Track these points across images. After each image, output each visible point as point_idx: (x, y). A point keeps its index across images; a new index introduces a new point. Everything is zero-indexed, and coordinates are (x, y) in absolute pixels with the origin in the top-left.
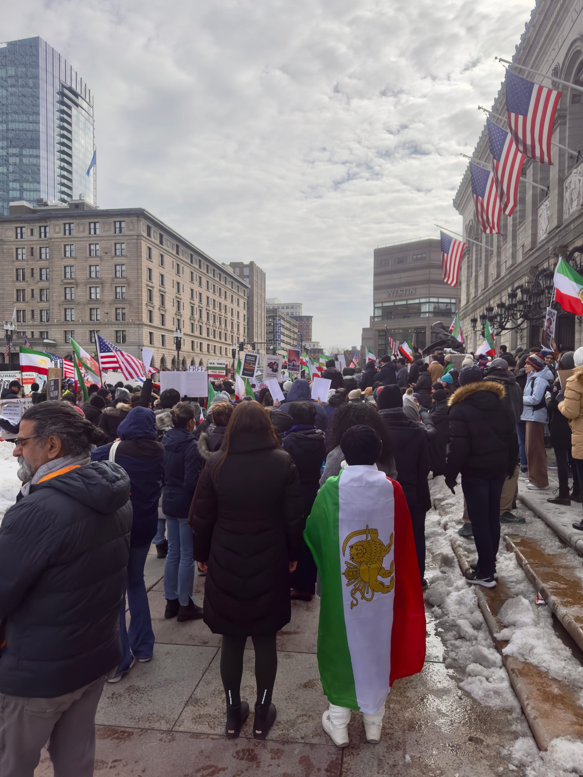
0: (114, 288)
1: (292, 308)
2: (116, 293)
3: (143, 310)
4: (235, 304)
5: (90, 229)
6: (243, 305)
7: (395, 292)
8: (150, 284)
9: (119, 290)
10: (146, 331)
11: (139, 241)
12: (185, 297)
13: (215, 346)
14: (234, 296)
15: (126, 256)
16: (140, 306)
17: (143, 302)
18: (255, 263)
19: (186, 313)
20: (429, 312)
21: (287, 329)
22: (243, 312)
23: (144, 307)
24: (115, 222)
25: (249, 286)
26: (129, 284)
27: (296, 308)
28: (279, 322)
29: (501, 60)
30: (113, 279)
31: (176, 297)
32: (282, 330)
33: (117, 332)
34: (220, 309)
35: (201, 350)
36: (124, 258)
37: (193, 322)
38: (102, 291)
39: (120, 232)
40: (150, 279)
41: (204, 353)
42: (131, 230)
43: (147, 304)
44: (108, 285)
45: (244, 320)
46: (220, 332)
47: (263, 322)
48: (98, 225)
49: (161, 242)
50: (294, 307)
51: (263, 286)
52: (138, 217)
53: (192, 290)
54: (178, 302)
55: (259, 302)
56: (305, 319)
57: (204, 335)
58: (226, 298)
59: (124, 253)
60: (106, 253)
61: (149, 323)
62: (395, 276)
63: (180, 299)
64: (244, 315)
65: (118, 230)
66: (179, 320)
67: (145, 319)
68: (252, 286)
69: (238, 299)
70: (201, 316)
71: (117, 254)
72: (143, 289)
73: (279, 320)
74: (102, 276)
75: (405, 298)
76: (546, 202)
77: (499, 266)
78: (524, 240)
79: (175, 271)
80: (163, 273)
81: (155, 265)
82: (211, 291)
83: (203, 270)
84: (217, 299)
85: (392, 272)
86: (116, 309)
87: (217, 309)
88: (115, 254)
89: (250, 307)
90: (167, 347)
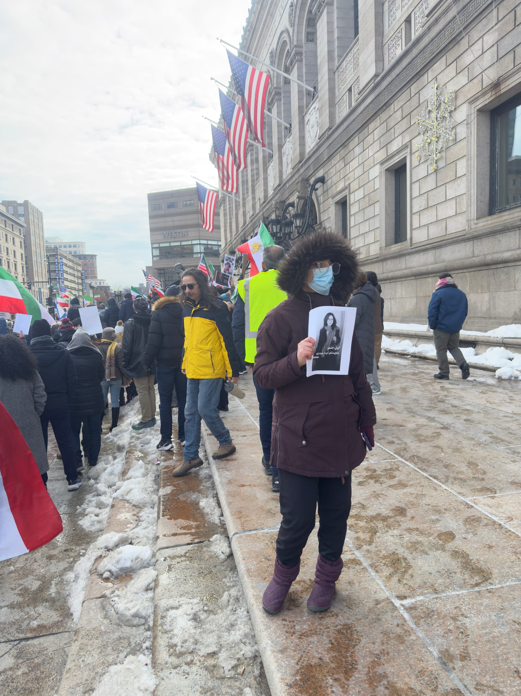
1: (75, 246)
4: (11, 243)
6: (19, 244)
7: (170, 234)
14: (9, 235)
18: (30, 201)
20: (201, 253)
21: (70, 267)
22: (20, 251)
25: (25, 225)
27: (79, 247)
28: (61, 260)
29: (221, 41)
32: (65, 268)
45: (22, 259)
47: (43, 262)
50: (77, 246)
51: (40, 224)
55: (38, 241)
56: (89, 258)
62: (168, 219)
64: (22, 254)
68: (29, 225)
69: (13, 238)
73: (61, 259)
75: (179, 240)
76: (272, 164)
77: (244, 215)
78: (260, 194)
85: (165, 216)
89: (27, 246)
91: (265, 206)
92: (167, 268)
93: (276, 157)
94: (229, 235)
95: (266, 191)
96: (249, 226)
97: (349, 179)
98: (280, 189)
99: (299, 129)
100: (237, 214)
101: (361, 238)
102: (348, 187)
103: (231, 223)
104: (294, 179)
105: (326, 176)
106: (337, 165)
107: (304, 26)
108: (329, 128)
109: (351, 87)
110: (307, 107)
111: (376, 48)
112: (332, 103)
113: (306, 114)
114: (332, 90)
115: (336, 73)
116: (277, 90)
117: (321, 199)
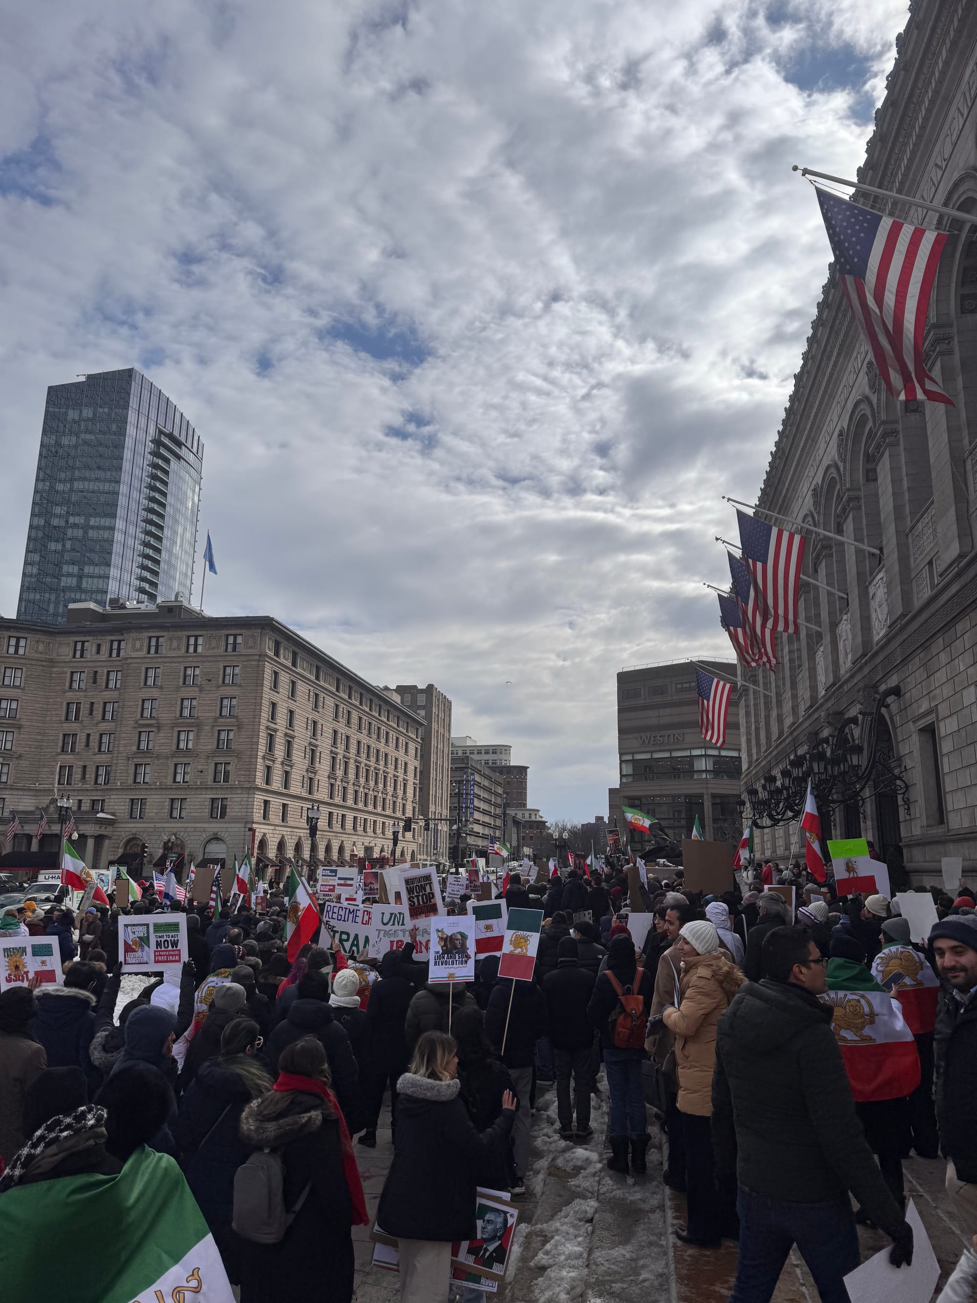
0: (216, 734)
1: (494, 753)
2: (219, 740)
3: (258, 767)
4: (402, 751)
5: (188, 646)
6: (414, 752)
7: (652, 739)
8: (272, 726)
9: (223, 736)
10: (259, 798)
11: (261, 663)
12: (324, 743)
13: (365, 820)
14: (401, 738)
15: (240, 686)
16: (253, 760)
17: (259, 753)
18: (436, 685)
19: (323, 767)
20: (706, 771)
21: (484, 788)
22: (413, 763)
23: (260, 760)
24: (227, 636)
25: (425, 722)
26: (239, 726)
27: (501, 753)
28: (472, 777)
29: (729, 499)
30: (216, 719)
31: (310, 744)
32: (477, 790)
33: (213, 799)
34: (377, 760)
35: (343, 826)
36: (236, 688)
37: (333, 781)
38: (198, 737)
39: (234, 650)
40: (272, 718)
41: (347, 831)
42: (251, 647)
43: (264, 758)
44: (208, 728)
45: (415, 776)
47: (445, 778)
48: (200, 641)
49: (294, 664)
50: (498, 751)
51: (447, 720)
52: (263, 629)
53: (335, 732)
54: (313, 751)
55: (440, 744)
56: (515, 771)
57: (350, 802)
58: (387, 741)
59: (238, 680)
60: (210, 681)
61: (265, 786)
62: (650, 713)
63: (316, 746)
64: (416, 768)
65: (230, 647)
66: (311, 779)
67: (260, 781)
68: (430, 722)
69: (407, 743)
70: (346, 772)
71: (227, 682)
72: (261, 734)
73: (472, 774)
74: (199, 715)
75: (667, 748)
76: (822, 649)
77: (780, 719)
78: (804, 694)
79: (311, 705)
80: (293, 708)
81: (282, 698)
82: (365, 732)
83: (353, 702)
84: (374, 745)
85: (645, 708)
86: (216, 764)
87: (373, 759)
88: (224, 682)
89: (424, 755)
90: (290, 823)
91: (812, 714)
92: (646, 797)
93: (827, 639)
94: (754, 751)
95: (814, 688)
96: (787, 741)
97: (934, 697)
98: (835, 691)
99: (860, 605)
100: (768, 717)
101: (960, 794)
102: (933, 710)
103: (757, 729)
104: (855, 681)
105: (902, 685)
106: (917, 673)
107: (861, 462)
108: (903, 615)
109: (931, 560)
110: (871, 574)
111: (957, 520)
112: (906, 577)
113: (870, 584)
114: (904, 559)
115: (910, 536)
116: (824, 542)
117: (897, 719)
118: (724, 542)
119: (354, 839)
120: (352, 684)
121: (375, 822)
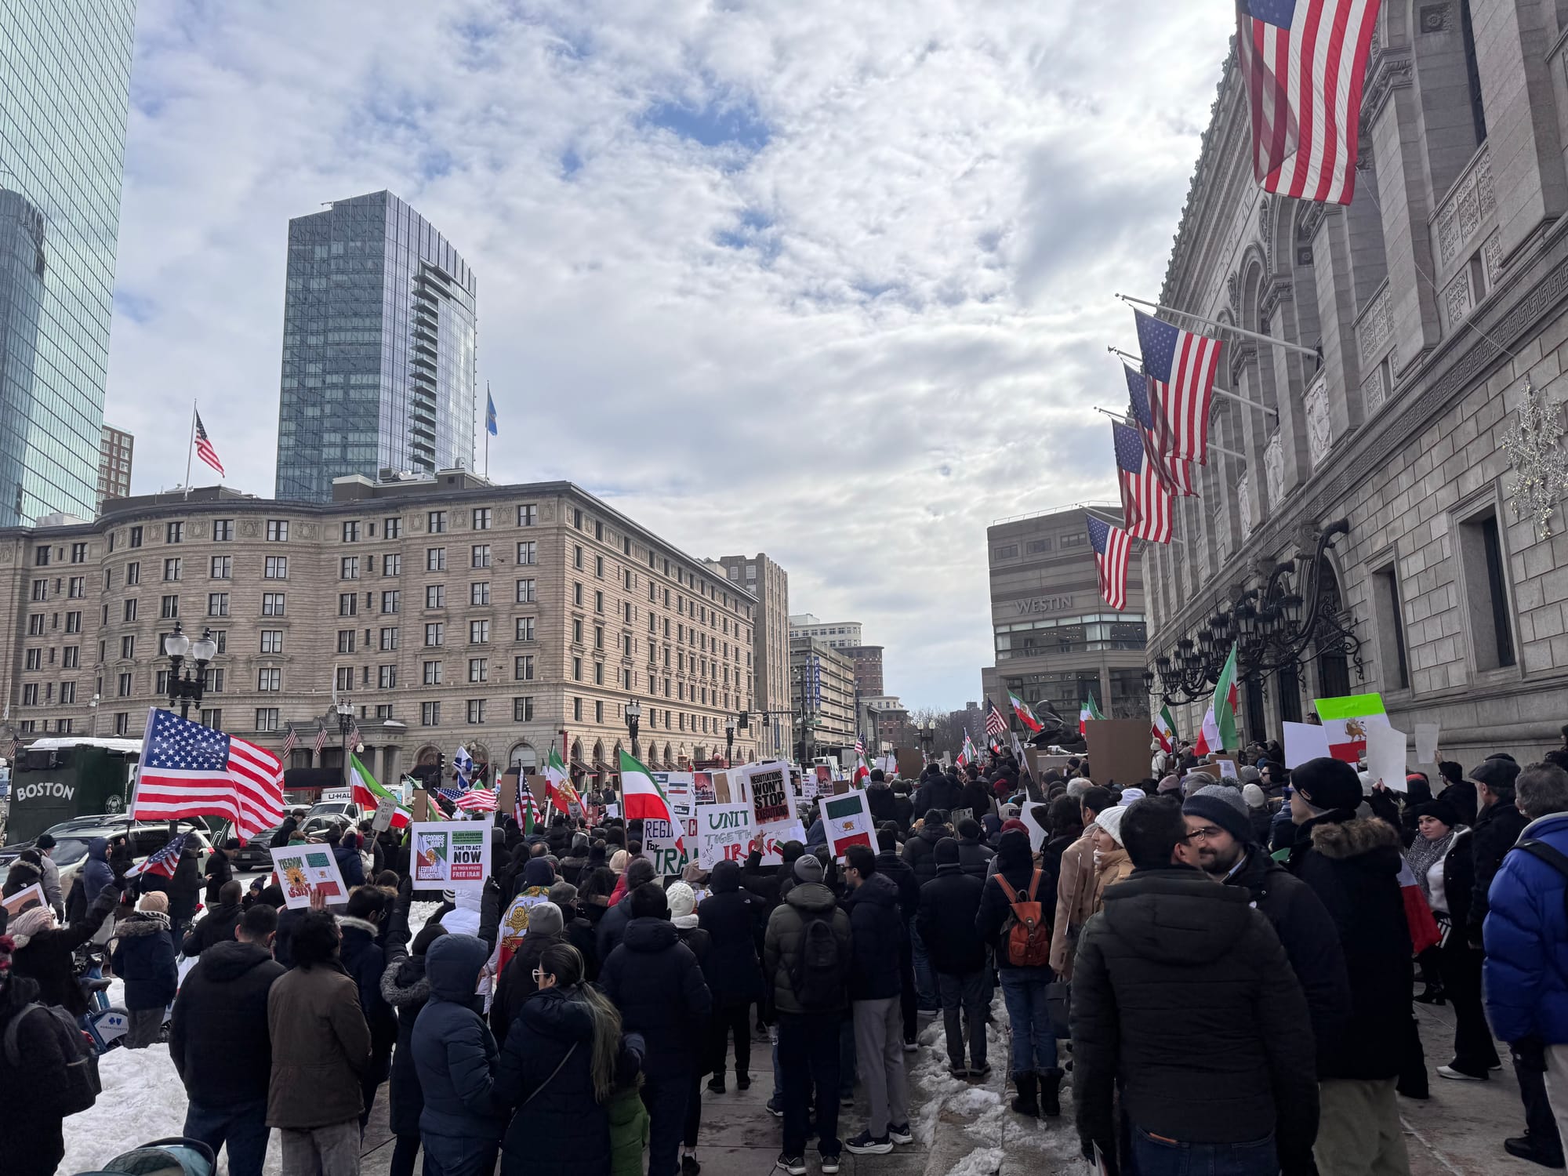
0: (515, 623)
1: (841, 632)
2: (518, 630)
3: (565, 660)
4: (732, 634)
5: (475, 521)
6: (746, 635)
7: (1033, 606)
8: (578, 610)
9: (523, 625)
10: (569, 695)
11: (560, 537)
12: (640, 629)
13: (693, 716)
14: (729, 620)
15: (538, 565)
16: (559, 652)
17: (565, 644)
18: (767, 555)
19: (641, 657)
20: (1102, 641)
21: (832, 674)
22: (746, 648)
23: (567, 652)
24: (519, 507)
25: (757, 600)
26: (540, 613)
27: (849, 632)
28: (816, 662)
29: (1124, 297)
30: (513, 606)
31: (624, 630)
32: (823, 677)
33: (516, 699)
34: (703, 646)
35: (668, 725)
36: (533, 568)
37: (652, 673)
38: (493, 627)
39: (528, 523)
40: (578, 602)
41: (673, 731)
42: (547, 519)
43: (571, 648)
44: (504, 616)
45: (749, 663)
46: (703, 689)
47: (784, 666)
48: (488, 514)
49: (599, 537)
50: (846, 630)
51: (783, 596)
52: (560, 496)
53: (652, 615)
54: (627, 638)
55: (777, 627)
56: (868, 653)
57: (674, 696)
58: (713, 623)
59: (535, 559)
60: (502, 561)
61: (574, 682)
62: (1030, 574)
63: (631, 633)
64: (749, 654)
65: (523, 521)
66: (627, 672)
68: (763, 599)
69: (736, 625)
70: (667, 662)
71: (522, 561)
72: (565, 621)
73: (817, 658)
74: (494, 601)
75: (1053, 615)
76: (1245, 481)
77: (1194, 572)
78: (1224, 536)
79: (622, 584)
80: (601, 589)
81: (587, 577)
82: (687, 613)
83: (671, 578)
84: (698, 628)
85: (1023, 568)
86: (517, 658)
87: (698, 645)
88: (519, 562)
89: (758, 639)
90: (606, 724)
91: (1235, 563)
92: (1028, 675)
93: (1252, 468)
94: (1162, 613)
95: (1236, 529)
96: (1204, 598)
97: (1393, 531)
98: (1263, 533)
99: (1294, 422)
100: (1178, 571)
101: (1428, 649)
102: (1392, 547)
103: (1165, 586)
104: (1290, 516)
105: (1350, 519)
106: (1370, 502)
107: (1291, 240)
108: (1350, 431)
109: (1386, 357)
110: (1307, 381)
111: (1421, 303)
112: (1353, 383)
113: (1306, 394)
114: (1350, 360)
115: (1357, 329)
116: (1246, 346)
117: (1346, 562)
118: (1119, 352)
119: (682, 739)
120: (668, 558)
121: (704, 718)
